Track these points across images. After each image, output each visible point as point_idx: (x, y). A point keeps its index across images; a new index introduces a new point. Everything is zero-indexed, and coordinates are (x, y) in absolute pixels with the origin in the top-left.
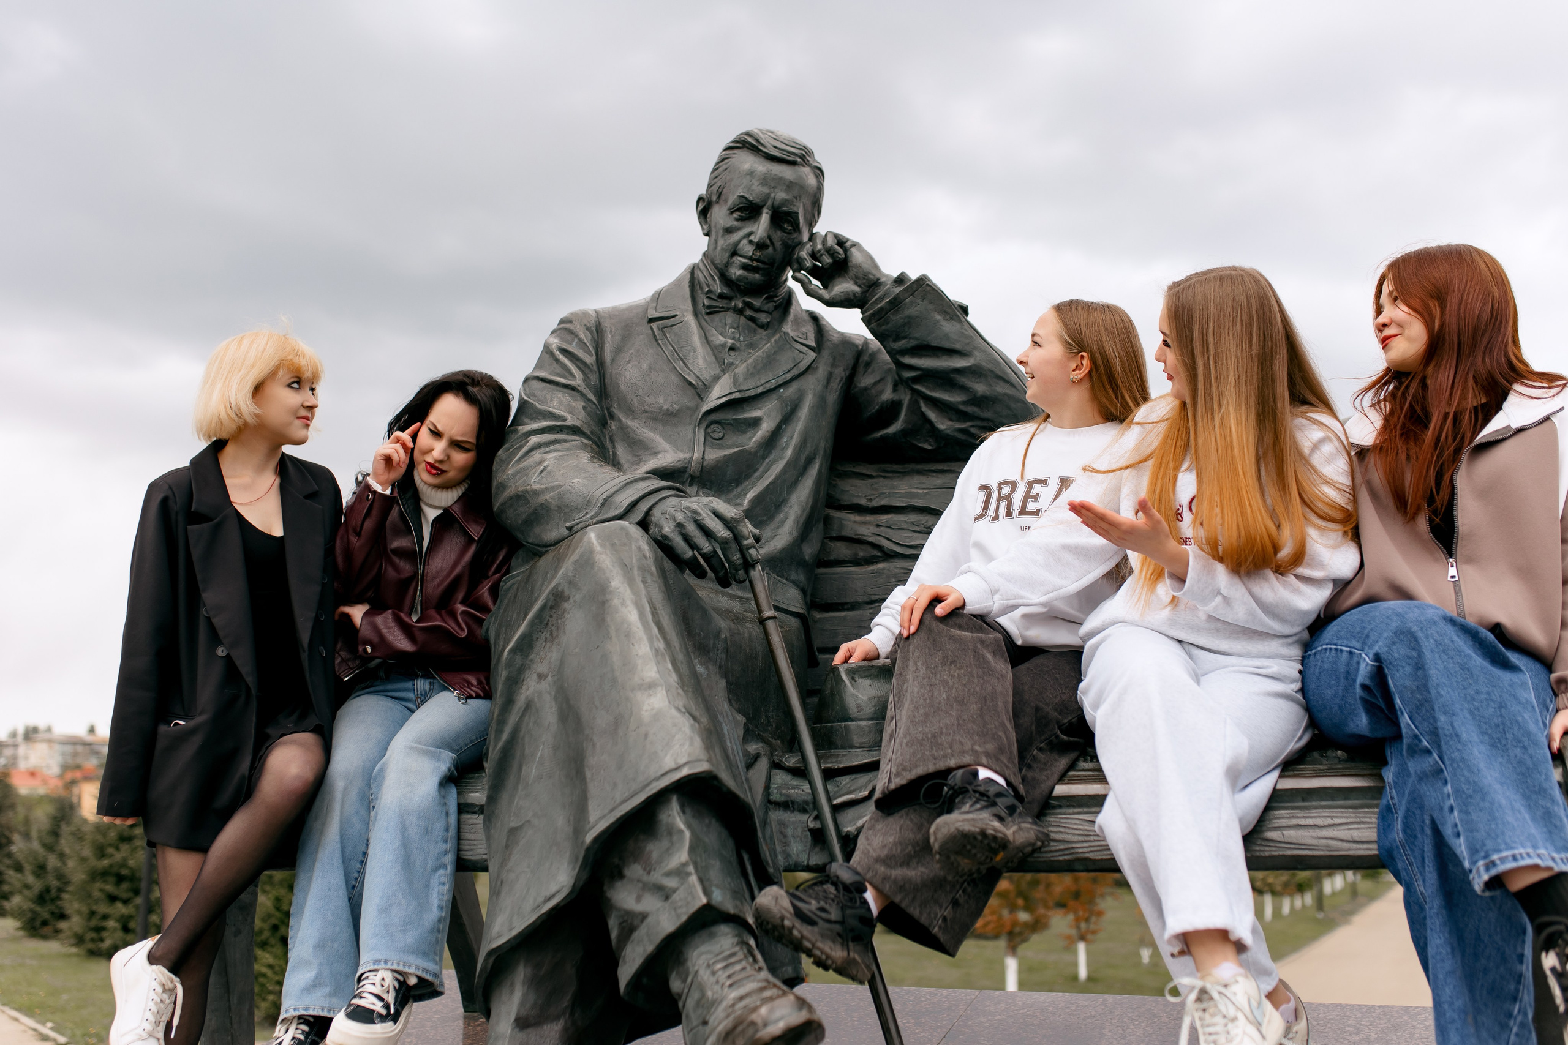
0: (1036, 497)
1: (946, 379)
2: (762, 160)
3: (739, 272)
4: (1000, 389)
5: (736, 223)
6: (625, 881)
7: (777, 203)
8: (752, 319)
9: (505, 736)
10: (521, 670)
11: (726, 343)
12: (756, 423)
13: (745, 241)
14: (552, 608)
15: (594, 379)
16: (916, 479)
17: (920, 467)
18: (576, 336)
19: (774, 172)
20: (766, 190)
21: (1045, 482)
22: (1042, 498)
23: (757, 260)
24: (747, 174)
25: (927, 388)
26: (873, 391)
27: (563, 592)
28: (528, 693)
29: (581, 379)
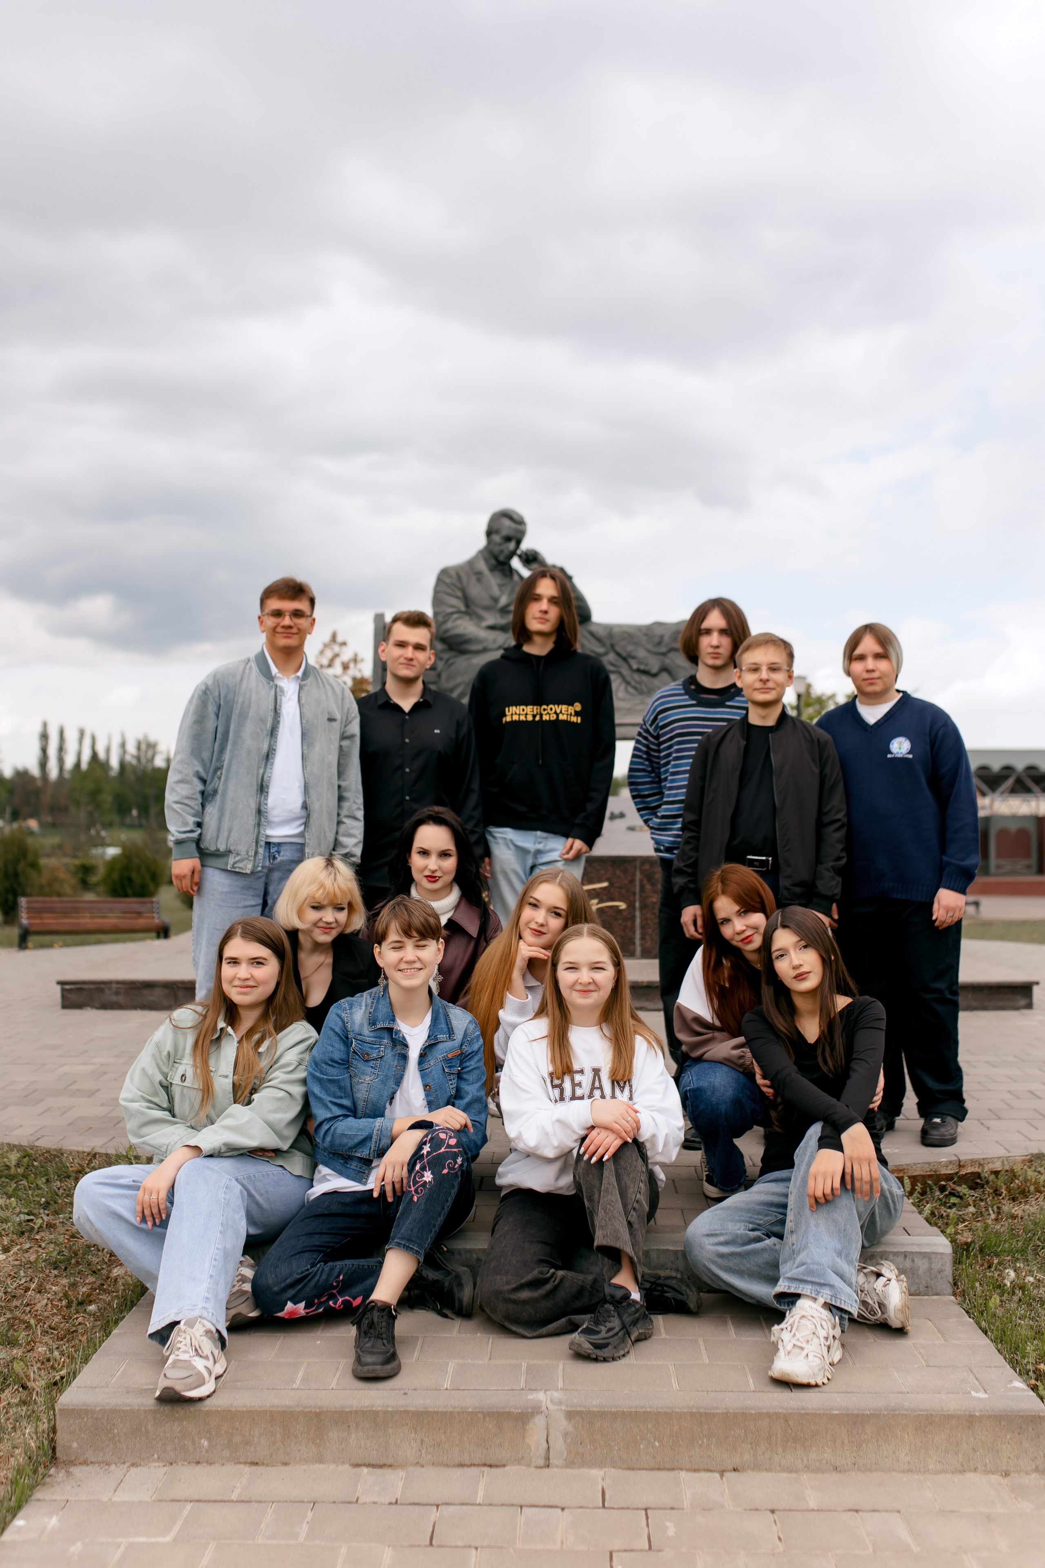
0: (580, 1085)
2: (513, 521)
3: (502, 557)
5: (503, 541)
7: (518, 538)
8: (505, 573)
11: (500, 582)
13: (506, 548)
15: (463, 593)
18: (452, 576)
19: (517, 526)
20: (514, 533)
21: (581, 1072)
22: (584, 1085)
24: (508, 526)
29: (459, 594)
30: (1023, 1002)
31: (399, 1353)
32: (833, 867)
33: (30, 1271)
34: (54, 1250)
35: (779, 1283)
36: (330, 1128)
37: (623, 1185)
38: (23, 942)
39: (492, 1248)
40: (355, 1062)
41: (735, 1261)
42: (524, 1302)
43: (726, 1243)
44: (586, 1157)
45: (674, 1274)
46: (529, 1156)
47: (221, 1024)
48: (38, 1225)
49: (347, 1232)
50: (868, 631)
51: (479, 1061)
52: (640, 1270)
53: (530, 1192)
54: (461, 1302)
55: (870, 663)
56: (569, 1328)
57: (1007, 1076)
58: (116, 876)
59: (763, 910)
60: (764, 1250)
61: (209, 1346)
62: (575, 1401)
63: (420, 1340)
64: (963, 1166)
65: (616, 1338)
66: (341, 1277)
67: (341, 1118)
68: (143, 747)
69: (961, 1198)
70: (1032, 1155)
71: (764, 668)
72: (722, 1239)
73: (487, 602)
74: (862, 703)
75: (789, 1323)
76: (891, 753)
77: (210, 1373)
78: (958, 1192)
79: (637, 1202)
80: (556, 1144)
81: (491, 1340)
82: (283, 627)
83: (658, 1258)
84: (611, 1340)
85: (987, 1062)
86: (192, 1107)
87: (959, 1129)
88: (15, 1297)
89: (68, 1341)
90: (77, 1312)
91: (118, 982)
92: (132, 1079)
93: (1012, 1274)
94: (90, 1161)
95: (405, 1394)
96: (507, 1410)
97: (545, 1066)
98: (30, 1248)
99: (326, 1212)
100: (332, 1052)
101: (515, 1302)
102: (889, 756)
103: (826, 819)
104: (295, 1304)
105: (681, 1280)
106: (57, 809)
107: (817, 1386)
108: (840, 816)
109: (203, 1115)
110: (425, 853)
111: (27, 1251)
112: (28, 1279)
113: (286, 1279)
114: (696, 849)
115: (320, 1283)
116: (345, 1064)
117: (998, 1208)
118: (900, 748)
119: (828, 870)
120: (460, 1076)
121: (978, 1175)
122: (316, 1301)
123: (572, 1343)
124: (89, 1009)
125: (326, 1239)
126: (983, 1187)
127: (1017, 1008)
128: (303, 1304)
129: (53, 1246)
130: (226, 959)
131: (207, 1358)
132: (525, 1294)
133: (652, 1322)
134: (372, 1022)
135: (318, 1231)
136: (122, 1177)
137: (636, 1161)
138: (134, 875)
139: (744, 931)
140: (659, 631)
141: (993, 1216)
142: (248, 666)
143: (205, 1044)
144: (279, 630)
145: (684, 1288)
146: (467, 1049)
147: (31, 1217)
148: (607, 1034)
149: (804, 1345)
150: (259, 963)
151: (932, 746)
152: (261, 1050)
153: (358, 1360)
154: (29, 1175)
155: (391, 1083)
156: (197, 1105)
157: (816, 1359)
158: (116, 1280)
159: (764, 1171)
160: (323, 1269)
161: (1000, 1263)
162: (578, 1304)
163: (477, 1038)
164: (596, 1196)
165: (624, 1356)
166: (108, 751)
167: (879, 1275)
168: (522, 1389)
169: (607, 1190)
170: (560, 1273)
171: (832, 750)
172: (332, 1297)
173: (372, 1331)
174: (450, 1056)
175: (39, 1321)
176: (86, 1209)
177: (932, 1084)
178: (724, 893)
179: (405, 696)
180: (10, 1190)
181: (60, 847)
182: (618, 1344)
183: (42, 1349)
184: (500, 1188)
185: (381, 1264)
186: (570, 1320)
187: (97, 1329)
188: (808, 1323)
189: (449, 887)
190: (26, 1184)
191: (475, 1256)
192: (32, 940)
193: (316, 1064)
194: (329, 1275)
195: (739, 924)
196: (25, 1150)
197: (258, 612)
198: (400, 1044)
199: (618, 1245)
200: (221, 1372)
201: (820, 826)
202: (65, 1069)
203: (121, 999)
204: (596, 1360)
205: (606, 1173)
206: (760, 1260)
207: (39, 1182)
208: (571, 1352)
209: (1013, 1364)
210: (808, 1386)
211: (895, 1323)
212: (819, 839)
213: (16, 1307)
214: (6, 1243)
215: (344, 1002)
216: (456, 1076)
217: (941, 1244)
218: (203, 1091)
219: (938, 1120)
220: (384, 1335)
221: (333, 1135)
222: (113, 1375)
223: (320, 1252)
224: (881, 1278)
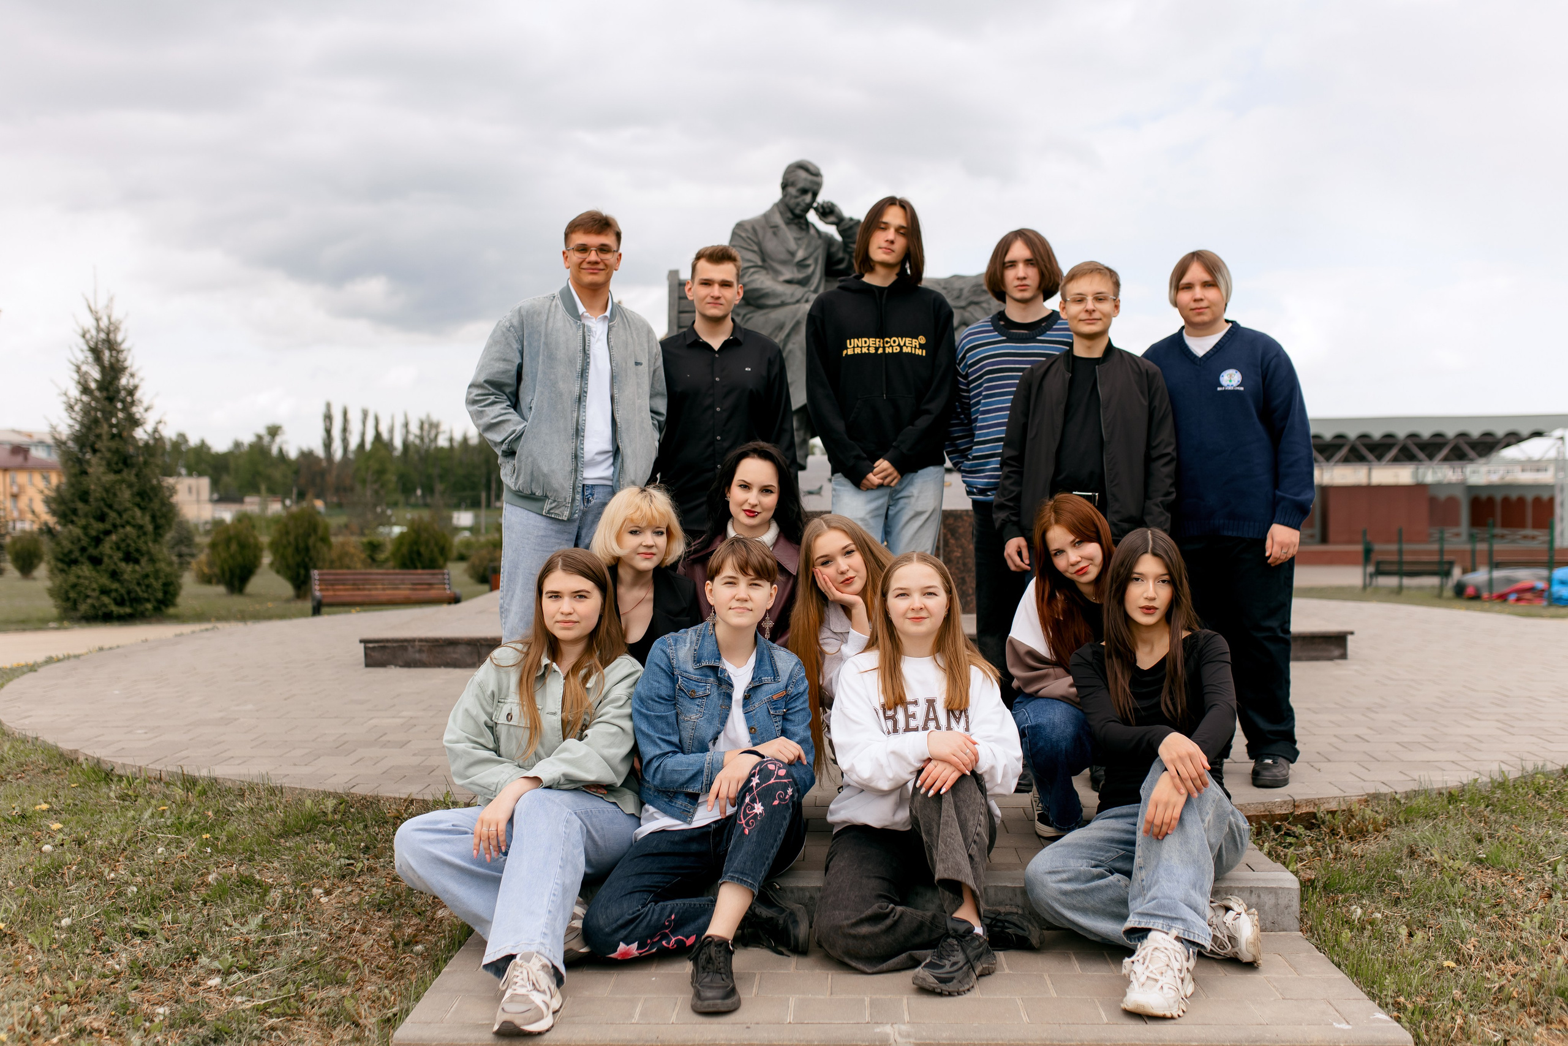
2: (809, 174)
5: (799, 195)
7: (813, 189)
11: (796, 237)
13: (801, 200)
15: (758, 247)
18: (749, 232)
19: (814, 180)
20: (811, 185)
24: (804, 179)
29: (756, 248)
30: (1337, 653)
31: (738, 988)
32: (1161, 502)
33: (353, 914)
34: (377, 892)
35: (1129, 919)
36: (660, 765)
37: (962, 817)
38: (317, 611)
39: (829, 884)
40: (680, 699)
41: (1079, 898)
42: (864, 937)
43: (1069, 880)
44: (923, 791)
45: (1015, 910)
46: (862, 791)
47: (545, 661)
48: (359, 869)
49: (676, 871)
50: (1195, 259)
51: (804, 702)
52: (983, 907)
53: (865, 829)
54: (796, 939)
55: (1198, 292)
56: (910, 963)
57: (1331, 722)
58: (405, 550)
59: (1098, 539)
60: (1108, 886)
61: (546, 981)
62: (924, 1034)
63: (758, 977)
64: (1298, 806)
65: (960, 972)
66: (673, 917)
67: (670, 754)
68: (426, 426)
69: (1297, 837)
70: (1368, 794)
71: (1090, 298)
72: (1065, 876)
73: (784, 256)
74: (1189, 334)
75: (1142, 955)
76: (1221, 386)
77: (548, 1007)
78: (1294, 832)
79: (978, 835)
80: (891, 776)
81: (830, 976)
82: (589, 263)
83: (996, 895)
84: (955, 974)
85: (1309, 709)
86: (519, 746)
87: (1290, 772)
88: (339, 938)
89: (397, 980)
90: (404, 952)
91: (421, 640)
92: (455, 721)
93: (1359, 911)
94: (407, 807)
95: (748, 1028)
96: (855, 1043)
97: (877, 698)
98: (352, 891)
99: (655, 851)
100: (658, 688)
101: (854, 937)
102: (1219, 389)
103: (1155, 454)
104: (628, 944)
105: (1023, 916)
106: (342, 489)
107: (1172, 1018)
108: (1170, 450)
109: (531, 752)
110: (746, 486)
111: (349, 893)
112: (352, 921)
113: (617, 920)
114: (1019, 483)
115: (652, 922)
116: (672, 700)
117: (1336, 847)
118: (1230, 381)
119: (1157, 505)
120: (785, 718)
121: (1314, 815)
122: (649, 941)
123: (915, 978)
124: (393, 667)
125: (657, 878)
126: (1319, 827)
127: (1331, 659)
128: (636, 944)
129: (375, 889)
130: (547, 593)
131: (544, 992)
132: (865, 929)
133: (995, 956)
134: (697, 660)
135: (647, 870)
136: (440, 822)
137: (975, 793)
138: (423, 549)
139: (1079, 562)
140: (957, 285)
141: (1331, 856)
142: (554, 303)
143: (529, 680)
144: (585, 265)
145: (1025, 924)
146: (792, 690)
147: (352, 861)
148: (942, 665)
149: (1158, 977)
150: (581, 596)
151: (1264, 378)
152: (588, 685)
153: (698, 995)
154: (346, 821)
155: (716, 722)
156: (524, 744)
157: (1171, 991)
158: (441, 921)
159: (1101, 808)
160: (654, 909)
161: (1346, 900)
162: (917, 940)
163: (802, 679)
164: (935, 830)
165: (968, 990)
166: (391, 431)
167: (1228, 909)
168: (868, 1023)
169: (946, 823)
170: (899, 909)
171: (1161, 382)
172: (665, 936)
173: (710, 966)
174: (775, 698)
175: (366, 961)
176: (407, 856)
177: (1263, 725)
178: (1057, 522)
179: (713, 334)
180: (329, 835)
181: (346, 526)
182: (963, 978)
183: (370, 988)
184: (832, 825)
185: (713, 903)
186: (910, 955)
187: (426, 968)
188: (1161, 955)
189: (767, 524)
190: (344, 830)
191: (807, 894)
192: (324, 609)
193: (642, 700)
194: (661, 914)
195: (1073, 555)
196: (341, 797)
197: (564, 248)
198: (725, 684)
199: (959, 878)
200: (557, 1007)
201: (1149, 460)
202: (374, 722)
203: (424, 657)
204: (941, 994)
205: (945, 806)
206: (1105, 896)
207: (357, 828)
208: (915, 986)
209: (1373, 996)
210: (1163, 1018)
211: (1247, 957)
212: (1148, 474)
213: (342, 948)
214: (327, 886)
215: (669, 637)
216: (781, 718)
217: (1286, 879)
218: (531, 728)
219: (1269, 761)
220: (722, 970)
221: (663, 772)
222: (447, 1011)
223: (650, 892)
224: (1231, 912)
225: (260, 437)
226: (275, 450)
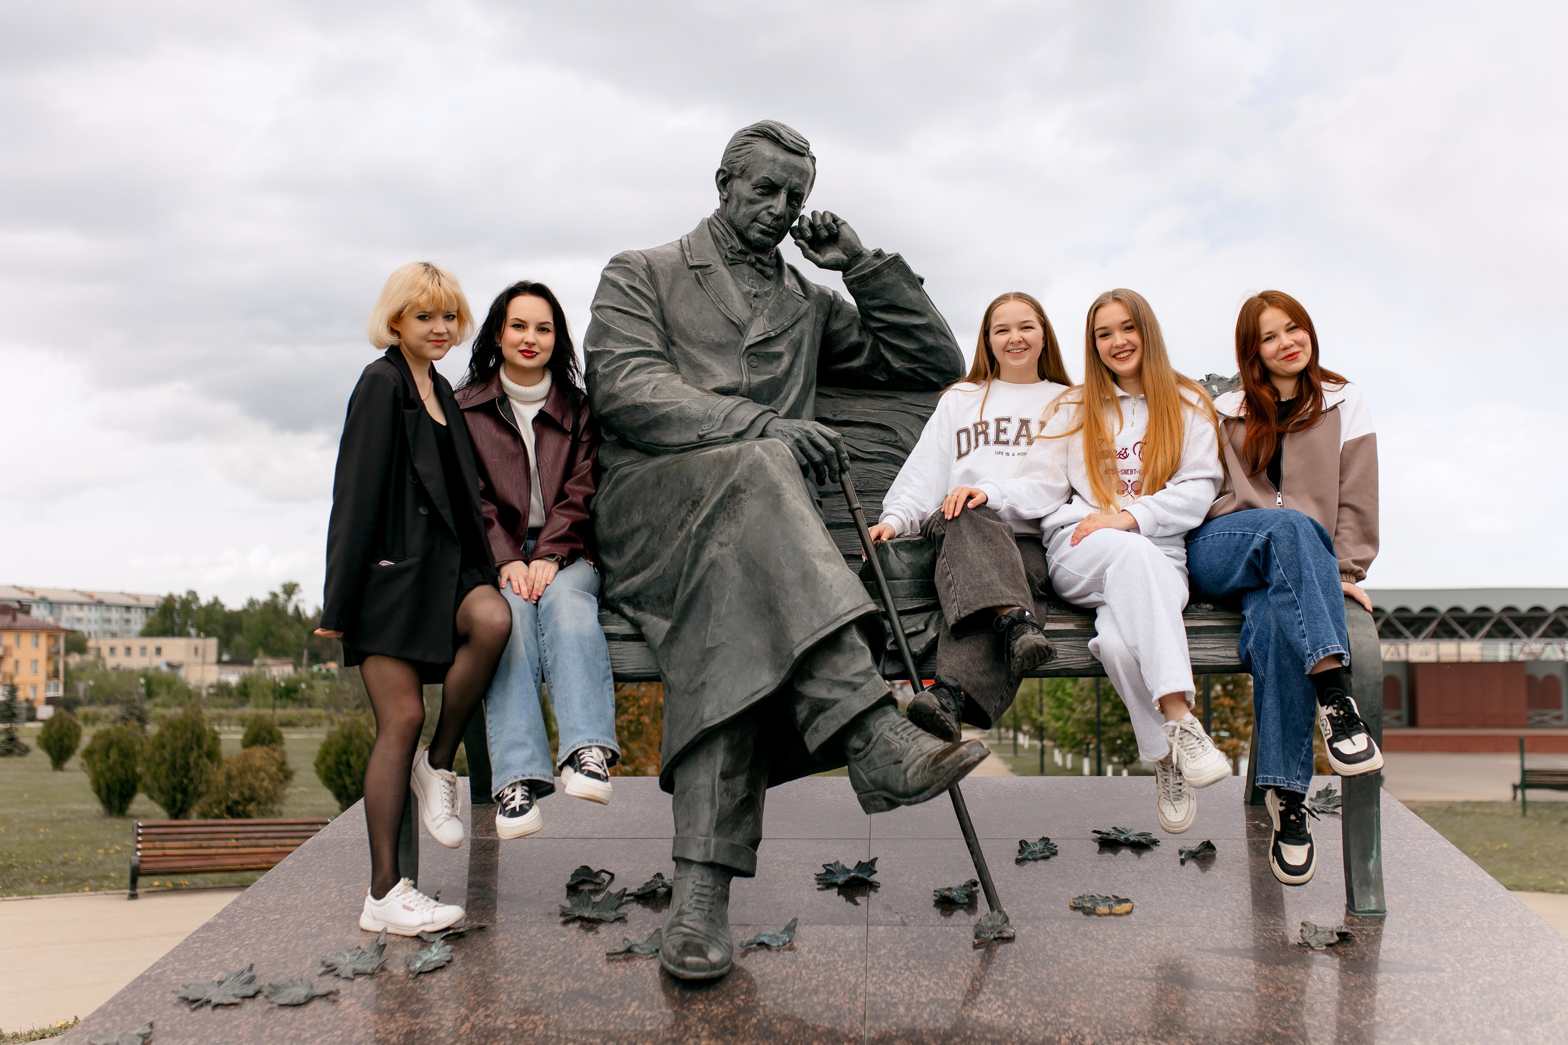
0: (1005, 431)
1: (906, 332)
2: (782, 150)
3: (758, 235)
4: (942, 342)
5: (758, 197)
6: (814, 680)
7: (792, 186)
8: (761, 272)
9: (692, 585)
10: (705, 539)
11: (751, 291)
12: (779, 356)
13: (764, 212)
14: (729, 497)
15: (657, 310)
16: (868, 402)
17: (869, 392)
18: (637, 275)
19: (792, 161)
20: (785, 175)
21: (1008, 420)
22: (1009, 431)
23: (773, 228)
24: (770, 161)
25: (889, 336)
26: (843, 334)
27: (739, 486)
28: (711, 555)
29: (651, 312)
139: (1291, 346)
225: (275, 595)
226: (290, 609)
